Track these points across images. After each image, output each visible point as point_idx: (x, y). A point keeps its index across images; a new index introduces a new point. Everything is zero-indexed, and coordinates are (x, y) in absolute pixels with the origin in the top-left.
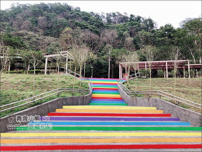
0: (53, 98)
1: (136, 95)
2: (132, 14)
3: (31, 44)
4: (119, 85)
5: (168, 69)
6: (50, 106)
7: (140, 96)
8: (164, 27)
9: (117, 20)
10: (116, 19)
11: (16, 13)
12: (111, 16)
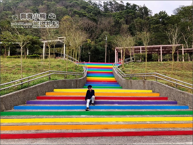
0: (43, 81)
1: (131, 78)
2: (128, 3)
3: (33, 31)
4: (114, 69)
5: (162, 53)
6: (39, 89)
7: (135, 79)
8: (158, 14)
9: (113, 9)
10: (113, 7)
11: (18, 2)
12: (108, 4)
